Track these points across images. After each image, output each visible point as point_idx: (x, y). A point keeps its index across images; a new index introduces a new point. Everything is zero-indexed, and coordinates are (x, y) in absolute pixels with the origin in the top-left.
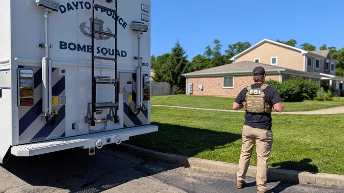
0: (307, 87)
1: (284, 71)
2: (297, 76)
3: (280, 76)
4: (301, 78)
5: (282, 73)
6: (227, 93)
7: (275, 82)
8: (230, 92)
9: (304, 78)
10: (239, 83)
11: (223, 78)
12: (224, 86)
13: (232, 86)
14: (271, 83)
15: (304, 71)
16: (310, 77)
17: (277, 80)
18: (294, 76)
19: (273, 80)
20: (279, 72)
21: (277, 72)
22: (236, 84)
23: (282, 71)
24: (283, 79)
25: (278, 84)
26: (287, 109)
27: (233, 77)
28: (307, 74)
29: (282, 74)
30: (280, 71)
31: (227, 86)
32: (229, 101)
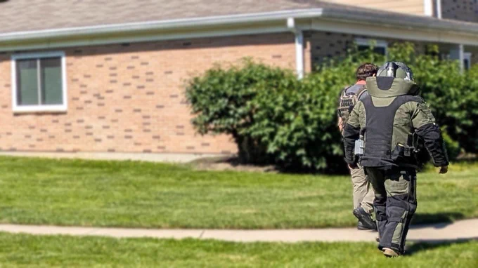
0: (439, 93)
1: (316, 19)
2: (391, 42)
3: (298, 47)
4: (410, 49)
5: (308, 33)
6: (36, 134)
7: (275, 79)
8: (52, 129)
9: (426, 49)
10: (93, 85)
11: (13, 64)
12: (20, 101)
13: (58, 99)
14: (251, 81)
15: (428, 12)
16: (462, 42)
17: (283, 65)
18: (373, 44)
19: (263, 68)
20: (291, 23)
21: (283, 22)
22: (76, 86)
23: (309, 20)
24: (316, 60)
25: (291, 86)
26: (332, 216)
27: (64, 60)
28: (440, 30)
29: (307, 35)
30: (298, 21)
31: (35, 102)
32: (42, 176)
